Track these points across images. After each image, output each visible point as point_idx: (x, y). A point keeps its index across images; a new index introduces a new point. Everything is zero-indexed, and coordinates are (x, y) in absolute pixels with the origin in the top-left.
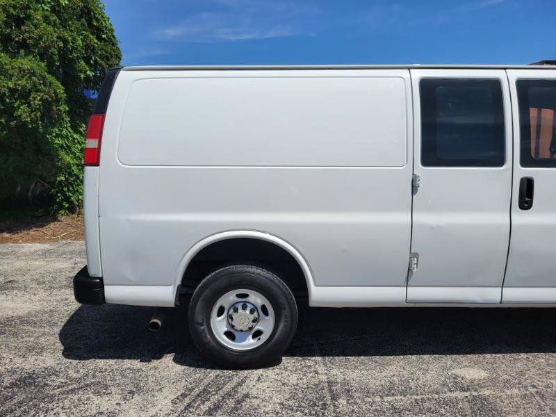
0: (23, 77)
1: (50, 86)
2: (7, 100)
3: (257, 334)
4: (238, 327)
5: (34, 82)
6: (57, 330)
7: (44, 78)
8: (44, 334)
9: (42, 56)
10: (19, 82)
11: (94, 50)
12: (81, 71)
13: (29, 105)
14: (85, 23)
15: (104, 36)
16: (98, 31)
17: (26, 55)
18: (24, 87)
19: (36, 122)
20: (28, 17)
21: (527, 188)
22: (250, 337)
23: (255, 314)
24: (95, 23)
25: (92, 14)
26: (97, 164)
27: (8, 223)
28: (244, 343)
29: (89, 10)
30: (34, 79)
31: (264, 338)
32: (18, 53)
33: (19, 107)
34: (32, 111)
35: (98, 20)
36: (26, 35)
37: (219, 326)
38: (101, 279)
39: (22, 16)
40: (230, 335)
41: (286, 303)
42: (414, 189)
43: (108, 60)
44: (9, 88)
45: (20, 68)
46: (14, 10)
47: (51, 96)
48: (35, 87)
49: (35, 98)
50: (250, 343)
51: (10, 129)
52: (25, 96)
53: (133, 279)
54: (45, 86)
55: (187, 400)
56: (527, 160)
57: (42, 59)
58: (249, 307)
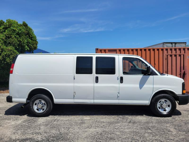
0: (8, 51)
1: (15, 53)
2: (4, 57)
3: (43, 110)
4: (39, 108)
5: (11, 53)
6: (5, 110)
7: (14, 51)
8: (2, 111)
9: (14, 46)
10: (7, 53)
11: (30, 43)
12: (26, 48)
13: (10, 58)
14: (28, 36)
15: (33, 39)
16: (31, 38)
17: (10, 46)
18: (8, 54)
19: (11, 62)
20: (11, 37)
21: (97, 78)
22: (42, 110)
23: (43, 105)
24: (31, 36)
25: (30, 34)
26: (12, 73)
27: (3, 88)
28: (40, 111)
29: (29, 33)
30: (11, 52)
31: (44, 110)
32: (8, 45)
33: (7, 59)
34: (10, 60)
35: (31, 35)
36: (10, 41)
37: (35, 108)
38: (12, 97)
39: (10, 36)
40: (38, 110)
41: (49, 102)
42: (74, 79)
43: (33, 45)
44: (5, 54)
45: (8, 49)
46: (8, 35)
47: (15, 56)
48: (11, 54)
49: (11, 56)
50: (41, 111)
51: (5, 64)
52: (9, 56)
53: (18, 97)
54: (14, 53)
55: (25, 121)
56: (97, 73)
57: (14, 47)
58: (42, 103)
